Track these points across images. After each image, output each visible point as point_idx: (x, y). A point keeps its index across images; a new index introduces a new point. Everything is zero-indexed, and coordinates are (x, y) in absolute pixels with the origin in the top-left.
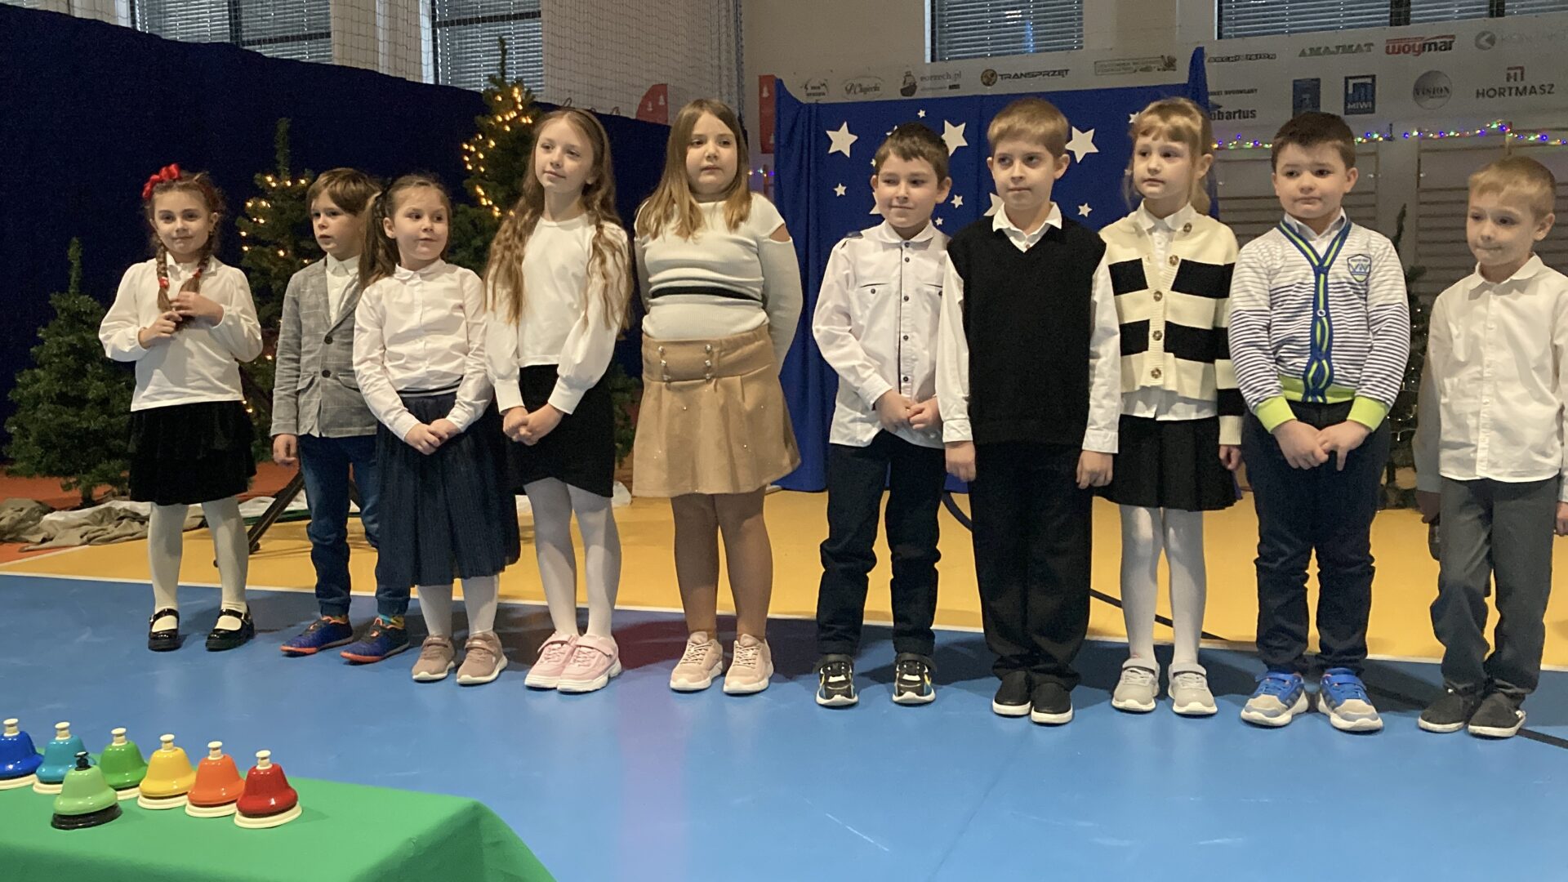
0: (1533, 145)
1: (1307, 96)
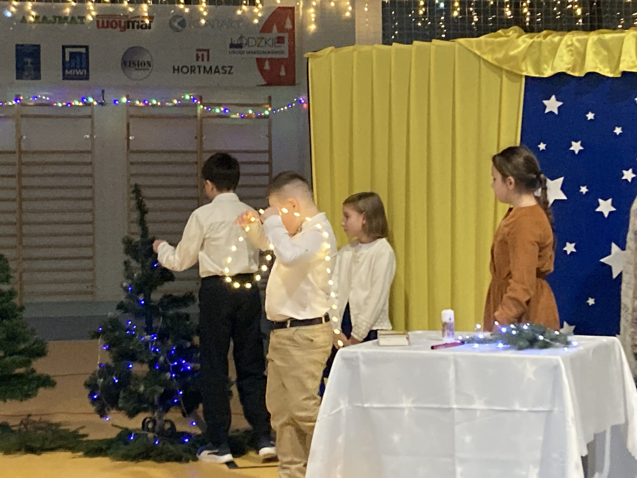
0: (219, 116)
1: (29, 60)
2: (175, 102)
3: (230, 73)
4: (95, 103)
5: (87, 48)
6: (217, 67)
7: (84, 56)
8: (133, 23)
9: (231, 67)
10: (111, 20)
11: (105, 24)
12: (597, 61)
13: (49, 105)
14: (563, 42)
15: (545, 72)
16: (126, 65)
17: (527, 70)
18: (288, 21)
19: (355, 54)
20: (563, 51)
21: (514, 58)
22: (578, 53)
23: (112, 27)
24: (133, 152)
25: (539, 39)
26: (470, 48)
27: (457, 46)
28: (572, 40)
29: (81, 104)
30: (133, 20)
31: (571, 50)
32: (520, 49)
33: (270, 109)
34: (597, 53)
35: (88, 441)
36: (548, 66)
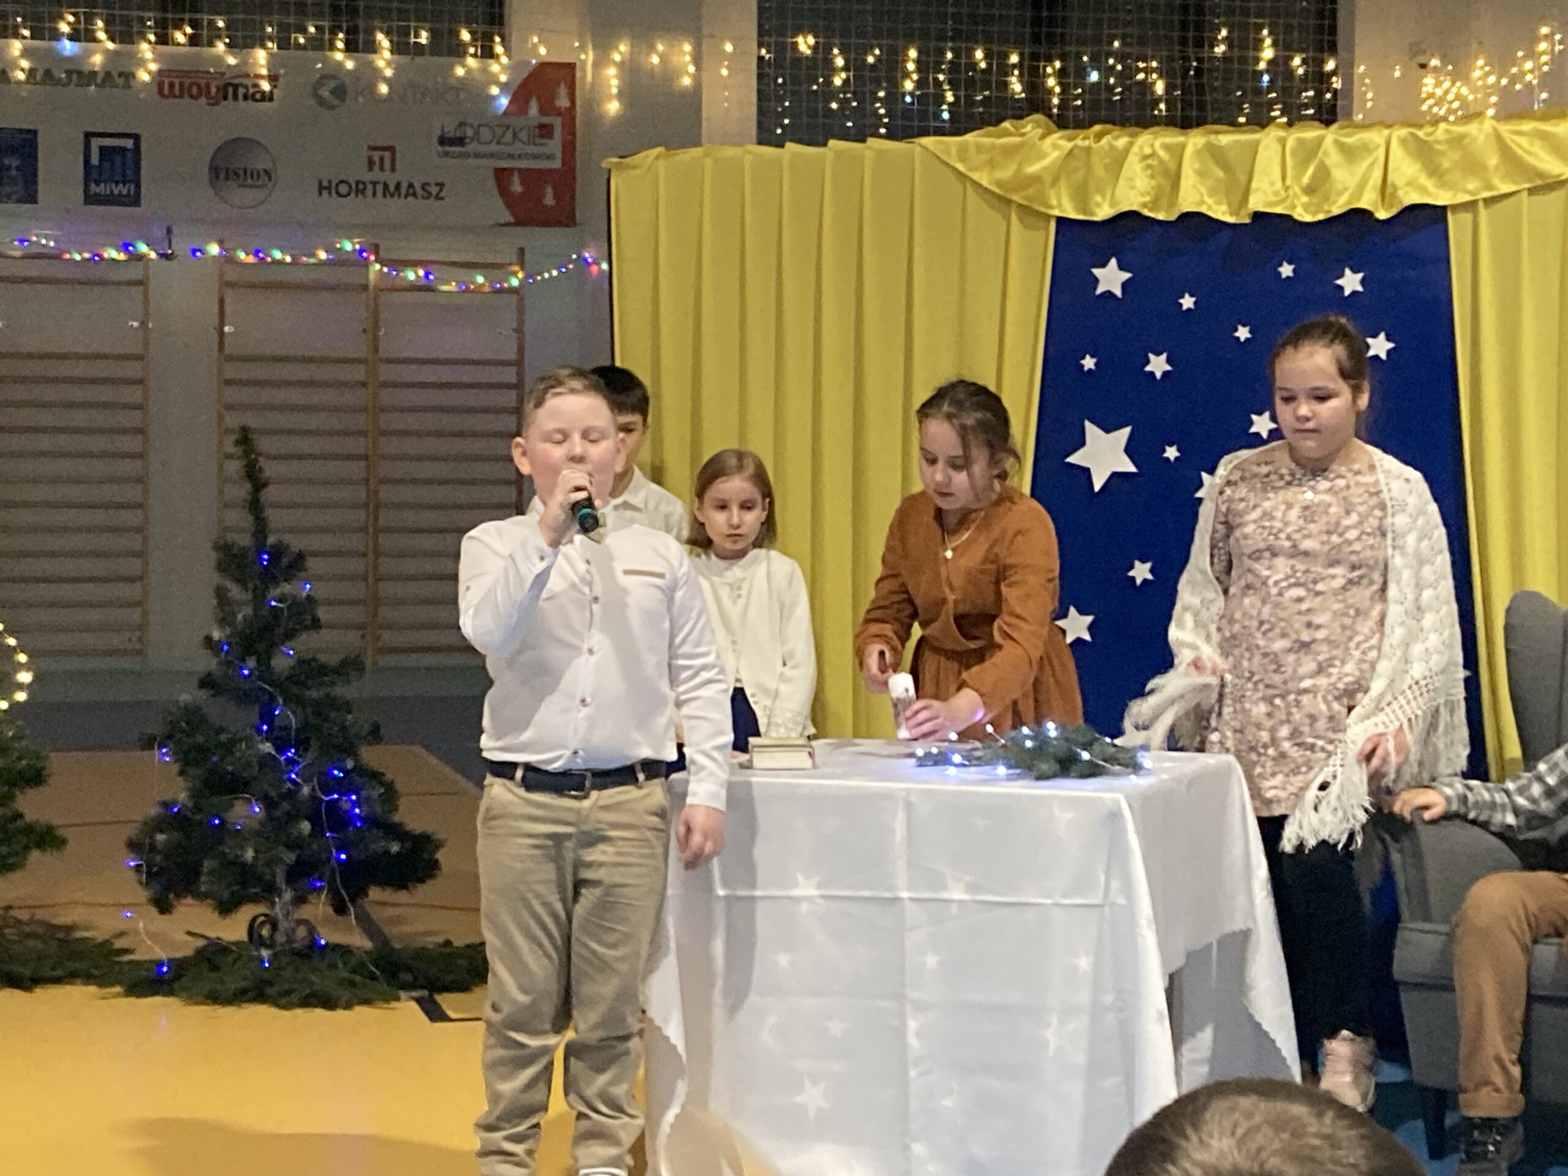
0: (414, 288)
1: (14, 162)
2: (323, 255)
3: (438, 197)
4: (153, 255)
5: (136, 138)
6: (411, 185)
7: (129, 155)
8: (236, 87)
9: (441, 185)
10: (188, 81)
11: (177, 92)
12: (1203, 190)
13: (55, 257)
14: (1135, 149)
15: (1097, 211)
16: (218, 177)
17: (1060, 205)
18: (563, 91)
19: (708, 162)
20: (1133, 165)
21: (1036, 179)
22: (1166, 173)
23: (192, 97)
24: (230, 358)
25: (1087, 143)
26: (945, 158)
27: (918, 149)
28: (1152, 146)
29: (122, 256)
30: (236, 81)
31: (1149, 167)
32: (1046, 162)
33: (520, 275)
34: (1202, 174)
35: (131, 962)
36: (1104, 197)
